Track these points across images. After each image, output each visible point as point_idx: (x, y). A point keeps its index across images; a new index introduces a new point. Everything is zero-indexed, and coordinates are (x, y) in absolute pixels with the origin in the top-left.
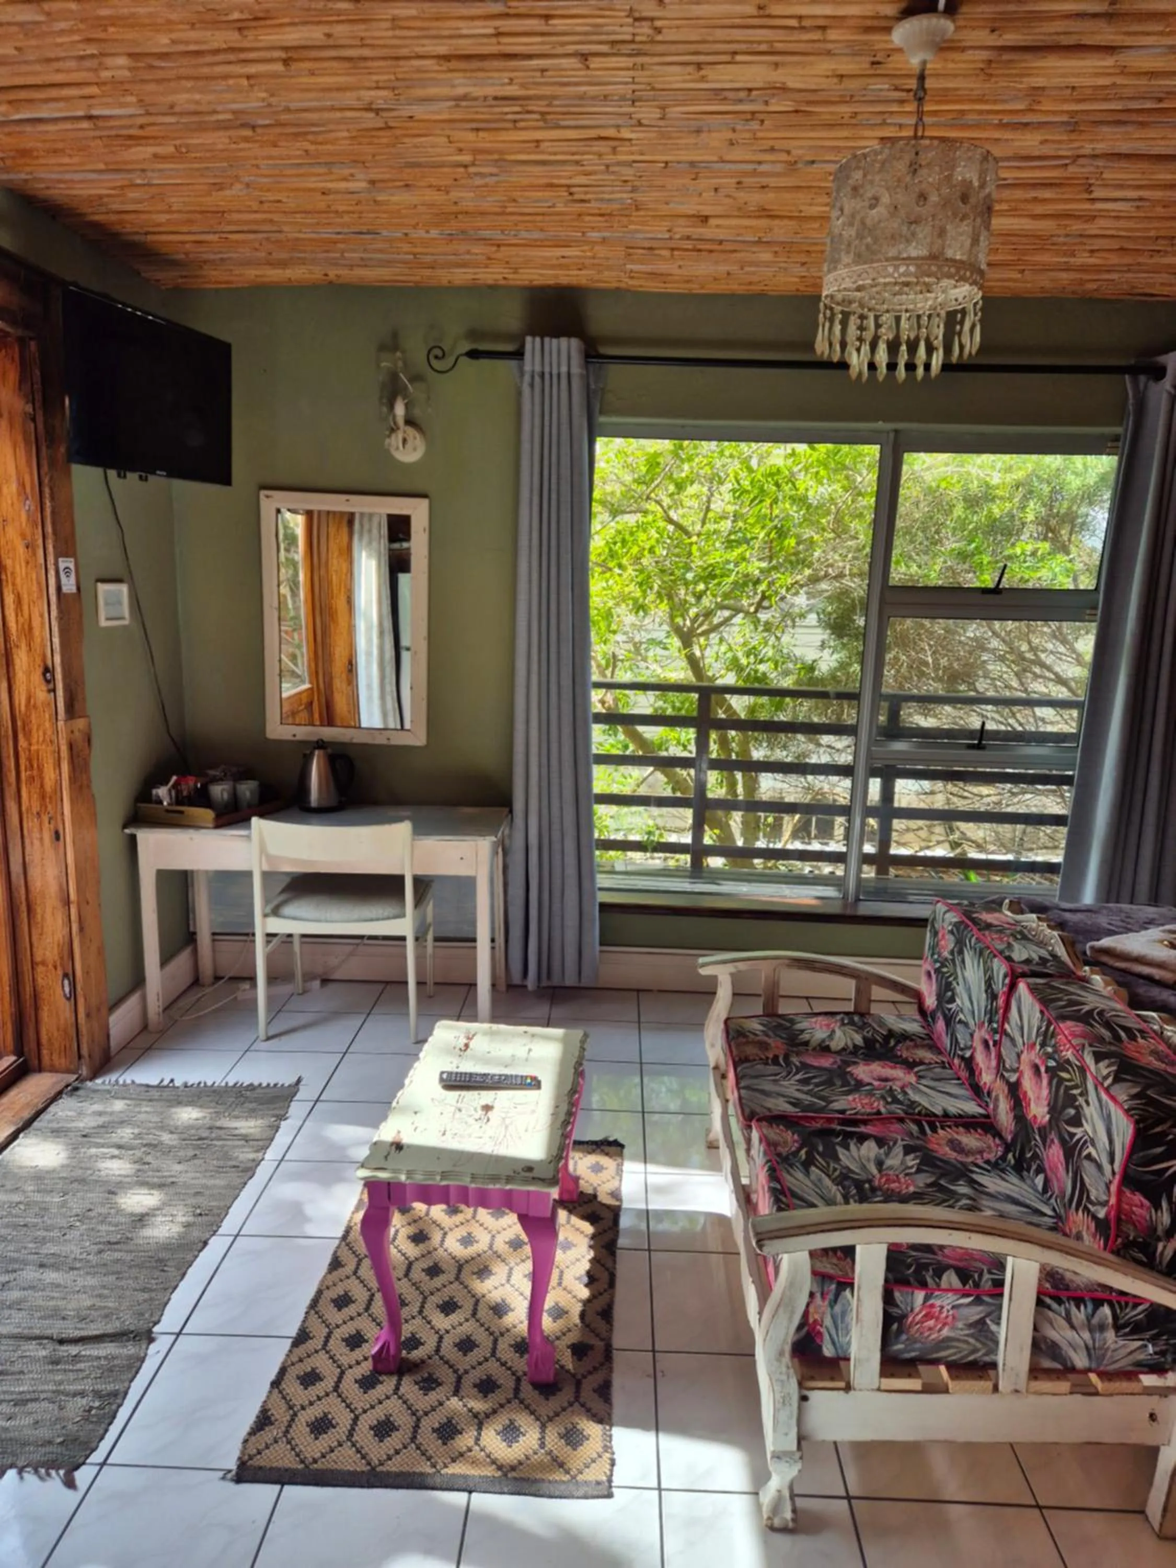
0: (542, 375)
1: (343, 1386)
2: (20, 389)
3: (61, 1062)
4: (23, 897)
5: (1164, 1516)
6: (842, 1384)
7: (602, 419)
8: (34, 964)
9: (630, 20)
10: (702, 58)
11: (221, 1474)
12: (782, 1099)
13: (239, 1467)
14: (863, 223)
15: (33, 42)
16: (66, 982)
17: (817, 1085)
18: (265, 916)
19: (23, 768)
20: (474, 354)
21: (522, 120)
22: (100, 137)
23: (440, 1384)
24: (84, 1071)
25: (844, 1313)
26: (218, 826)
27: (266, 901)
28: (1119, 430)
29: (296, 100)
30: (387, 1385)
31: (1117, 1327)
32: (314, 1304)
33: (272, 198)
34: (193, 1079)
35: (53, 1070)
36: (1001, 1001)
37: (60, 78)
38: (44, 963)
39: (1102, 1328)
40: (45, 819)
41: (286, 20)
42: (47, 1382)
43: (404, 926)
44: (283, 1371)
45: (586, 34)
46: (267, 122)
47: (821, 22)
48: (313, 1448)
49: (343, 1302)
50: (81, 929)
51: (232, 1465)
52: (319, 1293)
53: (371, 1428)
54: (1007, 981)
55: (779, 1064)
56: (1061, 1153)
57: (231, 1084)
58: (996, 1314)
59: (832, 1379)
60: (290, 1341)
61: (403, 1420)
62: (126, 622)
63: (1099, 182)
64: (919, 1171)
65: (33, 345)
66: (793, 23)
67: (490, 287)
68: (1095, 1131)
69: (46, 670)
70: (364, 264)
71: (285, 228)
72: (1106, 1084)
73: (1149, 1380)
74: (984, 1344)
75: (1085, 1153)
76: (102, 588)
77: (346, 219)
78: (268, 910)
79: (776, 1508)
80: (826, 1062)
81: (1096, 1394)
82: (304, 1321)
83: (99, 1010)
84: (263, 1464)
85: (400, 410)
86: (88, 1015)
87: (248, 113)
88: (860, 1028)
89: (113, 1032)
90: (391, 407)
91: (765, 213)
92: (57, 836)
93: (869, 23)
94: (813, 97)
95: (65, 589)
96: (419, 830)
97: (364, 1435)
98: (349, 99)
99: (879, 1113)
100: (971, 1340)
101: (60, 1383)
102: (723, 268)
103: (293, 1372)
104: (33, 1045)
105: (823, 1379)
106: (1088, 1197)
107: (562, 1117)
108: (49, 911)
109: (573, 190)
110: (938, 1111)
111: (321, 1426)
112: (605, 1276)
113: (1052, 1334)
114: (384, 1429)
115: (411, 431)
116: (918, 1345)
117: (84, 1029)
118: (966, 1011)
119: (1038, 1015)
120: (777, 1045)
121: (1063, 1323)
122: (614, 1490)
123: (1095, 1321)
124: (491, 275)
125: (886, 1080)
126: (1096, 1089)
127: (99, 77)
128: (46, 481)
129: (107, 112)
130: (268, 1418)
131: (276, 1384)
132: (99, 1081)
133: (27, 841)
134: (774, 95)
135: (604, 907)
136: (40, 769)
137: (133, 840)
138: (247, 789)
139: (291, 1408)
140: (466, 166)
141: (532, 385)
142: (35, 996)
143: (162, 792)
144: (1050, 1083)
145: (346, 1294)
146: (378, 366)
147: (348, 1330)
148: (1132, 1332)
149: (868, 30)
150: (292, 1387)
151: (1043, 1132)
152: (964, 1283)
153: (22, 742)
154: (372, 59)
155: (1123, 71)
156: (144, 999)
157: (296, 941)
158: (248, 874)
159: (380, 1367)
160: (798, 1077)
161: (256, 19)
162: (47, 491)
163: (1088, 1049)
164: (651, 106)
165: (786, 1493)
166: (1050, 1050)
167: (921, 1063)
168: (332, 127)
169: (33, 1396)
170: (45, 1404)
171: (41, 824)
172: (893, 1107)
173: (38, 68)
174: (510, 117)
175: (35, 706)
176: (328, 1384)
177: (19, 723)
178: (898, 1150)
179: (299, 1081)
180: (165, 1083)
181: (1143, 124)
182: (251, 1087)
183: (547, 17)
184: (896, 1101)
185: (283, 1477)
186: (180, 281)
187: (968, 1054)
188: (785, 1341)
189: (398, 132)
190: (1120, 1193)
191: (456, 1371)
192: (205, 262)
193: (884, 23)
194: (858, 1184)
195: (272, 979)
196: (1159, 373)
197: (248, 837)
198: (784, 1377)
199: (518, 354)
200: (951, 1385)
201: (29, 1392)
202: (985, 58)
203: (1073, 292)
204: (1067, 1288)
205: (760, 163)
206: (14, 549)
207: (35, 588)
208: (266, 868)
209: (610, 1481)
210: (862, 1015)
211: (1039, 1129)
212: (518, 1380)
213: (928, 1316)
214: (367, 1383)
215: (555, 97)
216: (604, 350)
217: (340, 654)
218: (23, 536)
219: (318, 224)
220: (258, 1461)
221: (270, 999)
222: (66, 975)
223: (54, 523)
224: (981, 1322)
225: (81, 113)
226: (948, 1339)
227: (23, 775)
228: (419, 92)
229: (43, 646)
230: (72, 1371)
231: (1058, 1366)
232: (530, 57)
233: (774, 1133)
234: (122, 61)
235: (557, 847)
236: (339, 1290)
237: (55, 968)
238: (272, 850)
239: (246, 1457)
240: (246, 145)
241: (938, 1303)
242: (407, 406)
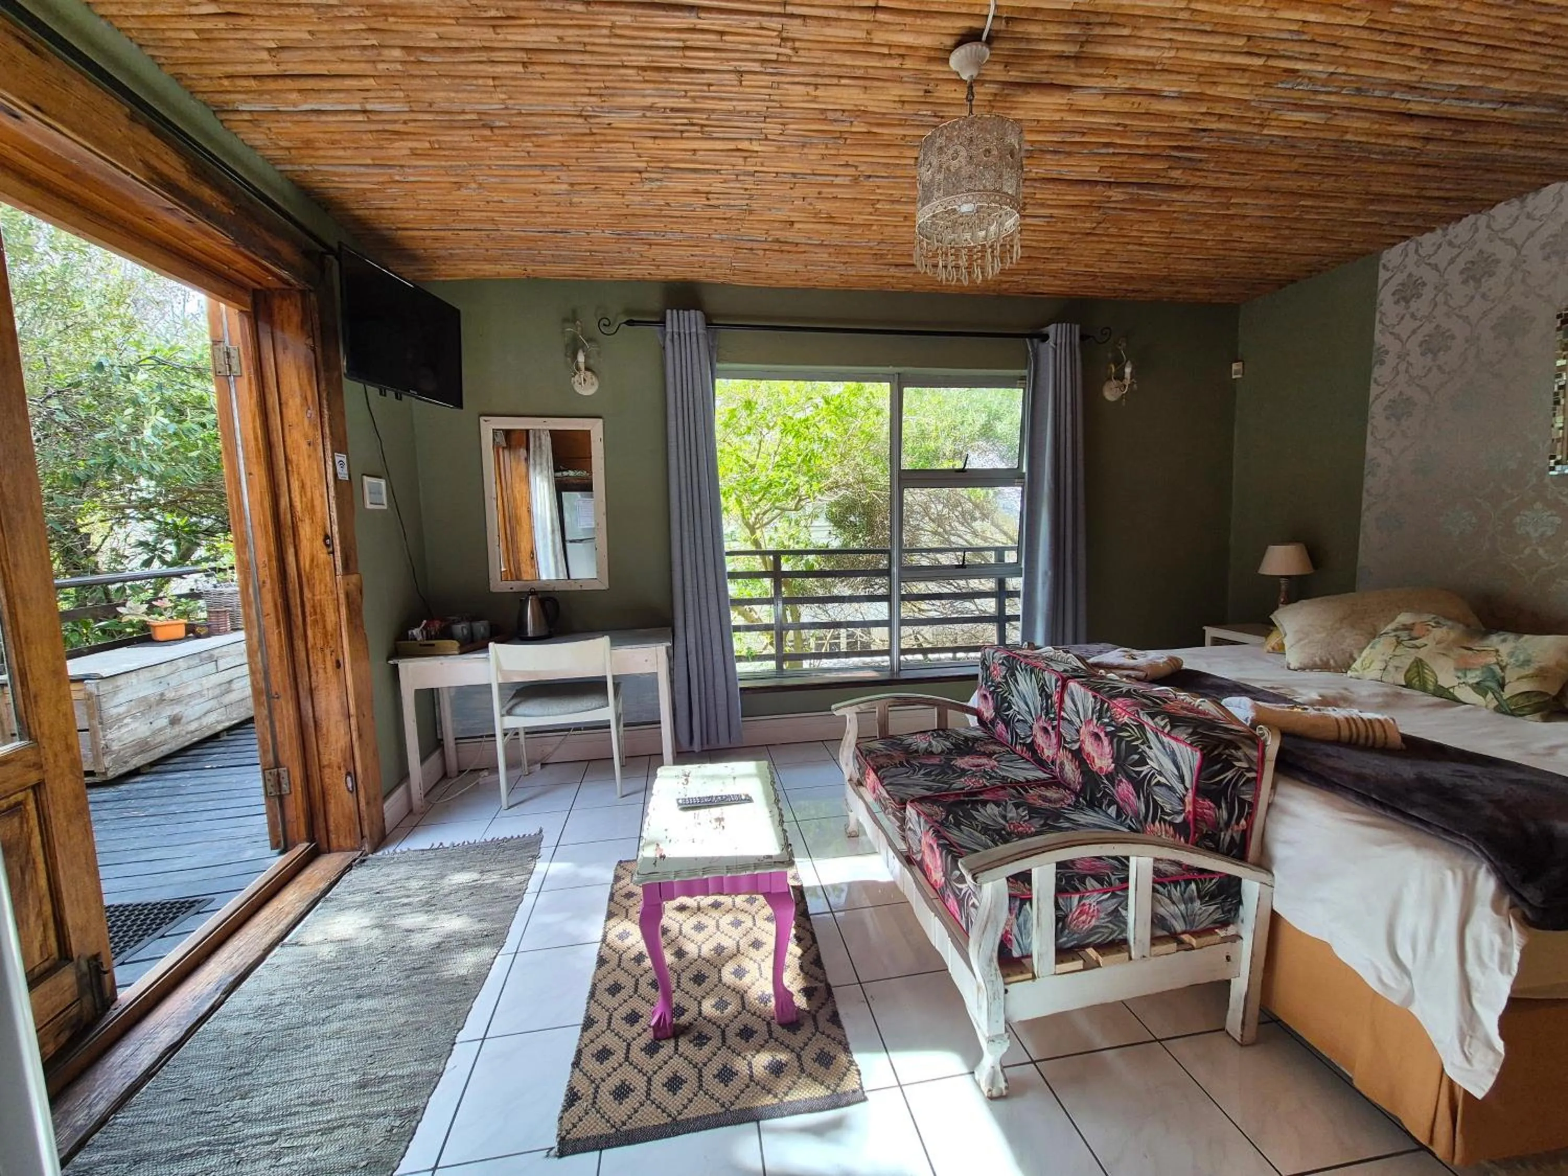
0: (679, 334)
1: (632, 1055)
2: (302, 328)
3: (349, 843)
4: (311, 715)
5: (1243, 1029)
6: (1030, 975)
7: (718, 366)
8: (321, 768)
9: (778, 41)
10: (819, 80)
11: (544, 1153)
12: (917, 788)
13: (559, 1143)
14: (948, 169)
15: (325, 27)
16: (349, 779)
17: (937, 775)
18: (502, 716)
19: (308, 614)
20: (630, 323)
21: (687, 131)
22: (371, 132)
23: (710, 1039)
24: (367, 848)
25: (1025, 922)
26: (462, 653)
27: (502, 706)
28: (1024, 372)
29: (528, 103)
30: (667, 1048)
31: (1201, 897)
32: (592, 995)
33: (496, 199)
34: (458, 841)
35: (340, 849)
36: (1055, 698)
37: (344, 68)
38: (329, 766)
39: (1192, 900)
40: (328, 652)
41: (532, 21)
42: (353, 1107)
43: (607, 713)
44: (579, 1052)
45: (746, 51)
46: (502, 124)
47: (902, 51)
48: (619, 1112)
49: (615, 989)
50: (360, 736)
51: (554, 1143)
52: (594, 986)
53: (664, 1085)
54: (1059, 683)
55: (904, 766)
56: (1131, 787)
57: (489, 839)
58: (1124, 904)
59: (1022, 973)
60: (580, 1027)
61: (688, 1073)
62: (385, 507)
63: (1032, 202)
64: (1031, 818)
65: (313, 297)
66: (885, 51)
67: (639, 281)
68: (1160, 765)
69: (326, 537)
70: (555, 260)
71: (502, 227)
72: (1166, 730)
73: (1222, 933)
74: (1119, 927)
75: (1153, 782)
76: (366, 479)
77: (548, 219)
78: (504, 712)
79: (993, 1082)
80: (936, 761)
81: (1193, 948)
82: (587, 1010)
83: (375, 799)
84: (580, 1136)
85: (581, 358)
86: (368, 803)
87: (489, 114)
88: (947, 738)
89: (387, 815)
90: (575, 357)
91: (831, 220)
92: (338, 665)
93: (932, 54)
94: (883, 120)
95: (340, 477)
96: (614, 643)
97: (659, 1092)
98: (566, 105)
99: (985, 786)
100: (1111, 926)
101: (366, 1106)
102: (793, 267)
103: (587, 1053)
104: (323, 832)
105: (1016, 975)
106: (1163, 810)
107: (777, 818)
108: (332, 723)
109: (710, 196)
110: (1022, 779)
111: (622, 1092)
112: (808, 936)
113: (1161, 911)
114: (674, 1084)
115: (589, 373)
116: (1076, 936)
117: (364, 814)
118: (1023, 712)
119: (1092, 699)
120: (898, 755)
121: (1167, 901)
122: (866, 1094)
123: (1186, 896)
124: (639, 271)
125: (978, 766)
126: (1157, 736)
127: (376, 70)
128: (324, 395)
129: (378, 107)
130: (576, 1094)
131: (576, 1064)
132: (380, 853)
133: (313, 673)
134: (858, 116)
135: (741, 689)
136: (323, 615)
137: (395, 668)
138: (481, 627)
139: (593, 1082)
140: (640, 172)
141: (672, 340)
142: (323, 793)
143: (416, 632)
144: (1111, 743)
145: (616, 983)
146: (563, 333)
147: (625, 1010)
148: (1210, 900)
149: (931, 60)
150: (590, 1064)
151: (1111, 777)
152: (1102, 885)
153: (307, 594)
154: (590, 66)
155: (1071, 109)
156: (408, 790)
157: (522, 735)
158: (489, 686)
159: (659, 1034)
160: (922, 772)
161: (509, 18)
162: (325, 402)
163: (1141, 713)
164: (776, 123)
165: (998, 1068)
166: (1106, 720)
167: (995, 753)
168: (550, 131)
169: (340, 1123)
170: (350, 1129)
171: (324, 656)
172: (993, 781)
173: (327, 55)
174: (679, 127)
175: (317, 566)
176: (619, 1056)
177: (304, 579)
178: (1010, 807)
179: (541, 831)
180: (436, 846)
181: (1069, 154)
182: (505, 840)
183: (722, 33)
184: (992, 777)
185: (599, 1144)
186: (418, 274)
187: (1029, 741)
188: (993, 950)
189: (598, 138)
190: (1195, 801)
191: (719, 1027)
192: (438, 257)
193: (941, 55)
194: (997, 833)
195: (509, 767)
196: (1045, 337)
197: (487, 659)
198: (994, 978)
199: (663, 322)
200: (1101, 959)
201: (336, 1120)
202: (994, 91)
203: (994, 291)
204: (1166, 876)
205: (837, 176)
206: (299, 447)
207: (316, 475)
208: (500, 681)
209: (862, 1088)
210: (944, 730)
211: (1106, 776)
212: (769, 1024)
213: (1081, 913)
214: (651, 1049)
215: (713, 111)
216: (715, 322)
217: (524, 546)
218: (306, 436)
219: (526, 223)
220: (574, 1134)
221: (508, 780)
222: (348, 774)
223: (330, 427)
224: (1116, 910)
225: (357, 107)
226: (1096, 927)
227: (309, 619)
228: (619, 101)
229: (323, 519)
230: (376, 1093)
231: (1165, 933)
232: (703, 71)
233: (926, 808)
234: (397, 53)
235: (707, 650)
236: (610, 981)
237: (340, 768)
238: (506, 667)
239: (564, 1133)
240: (485, 144)
241: (1087, 901)
242: (587, 357)
